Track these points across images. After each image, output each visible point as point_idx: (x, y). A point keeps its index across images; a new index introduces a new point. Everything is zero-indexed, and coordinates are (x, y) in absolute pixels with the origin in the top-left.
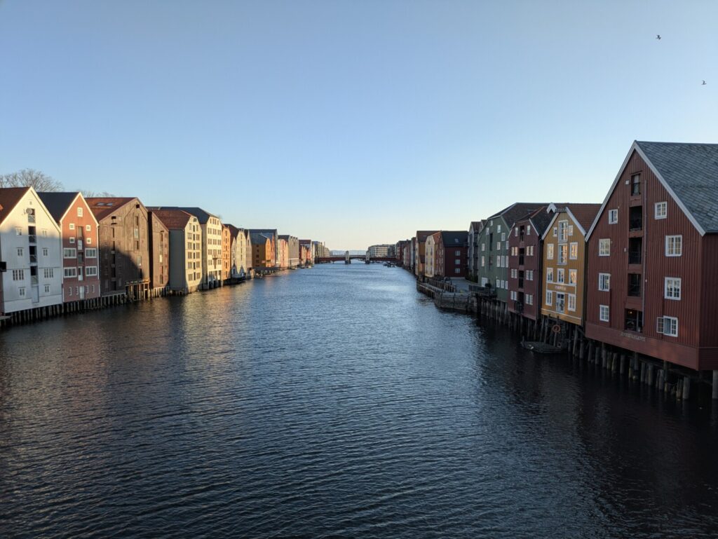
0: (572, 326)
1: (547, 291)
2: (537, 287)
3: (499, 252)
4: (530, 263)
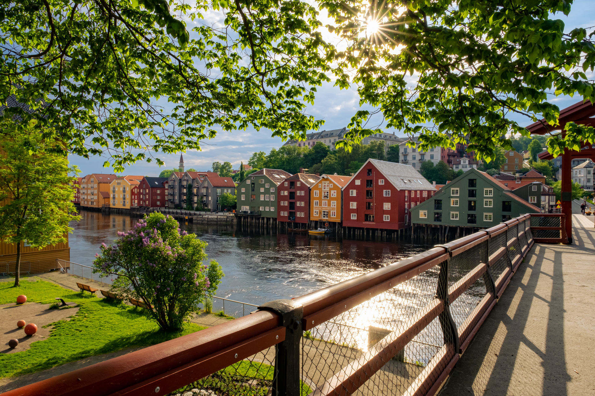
0: (334, 223)
1: (314, 210)
2: (308, 209)
3: (262, 193)
4: (301, 199)
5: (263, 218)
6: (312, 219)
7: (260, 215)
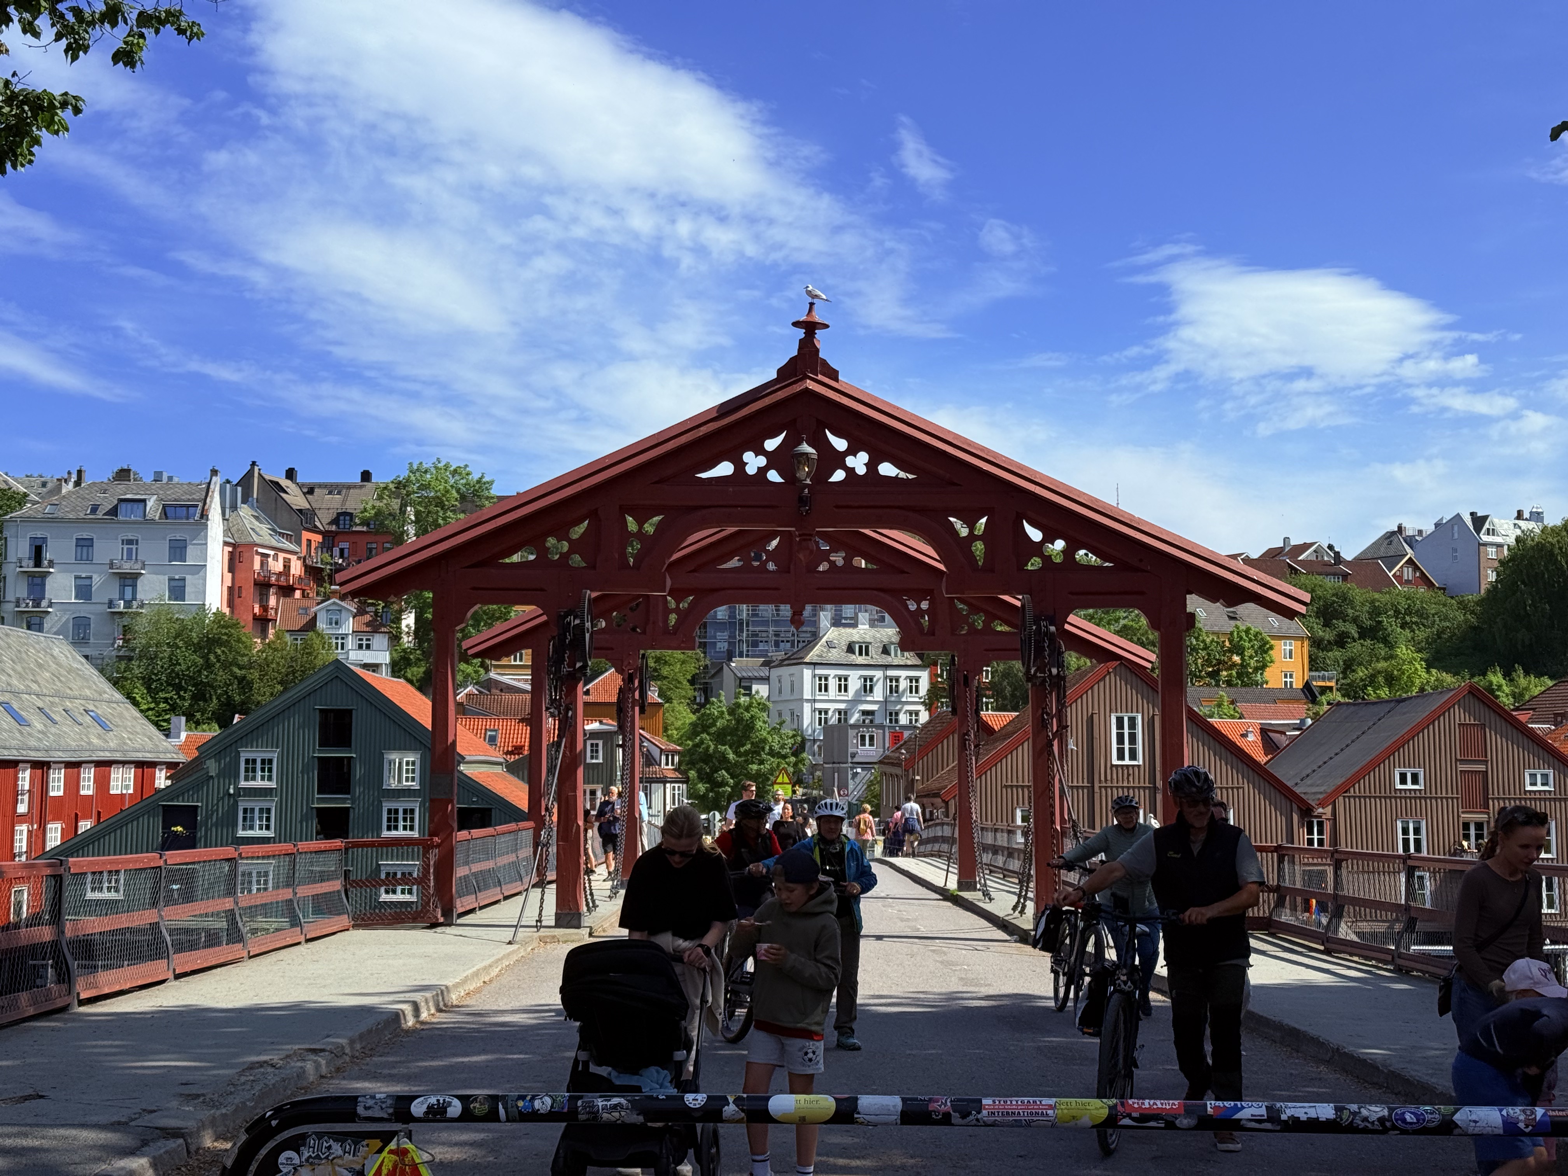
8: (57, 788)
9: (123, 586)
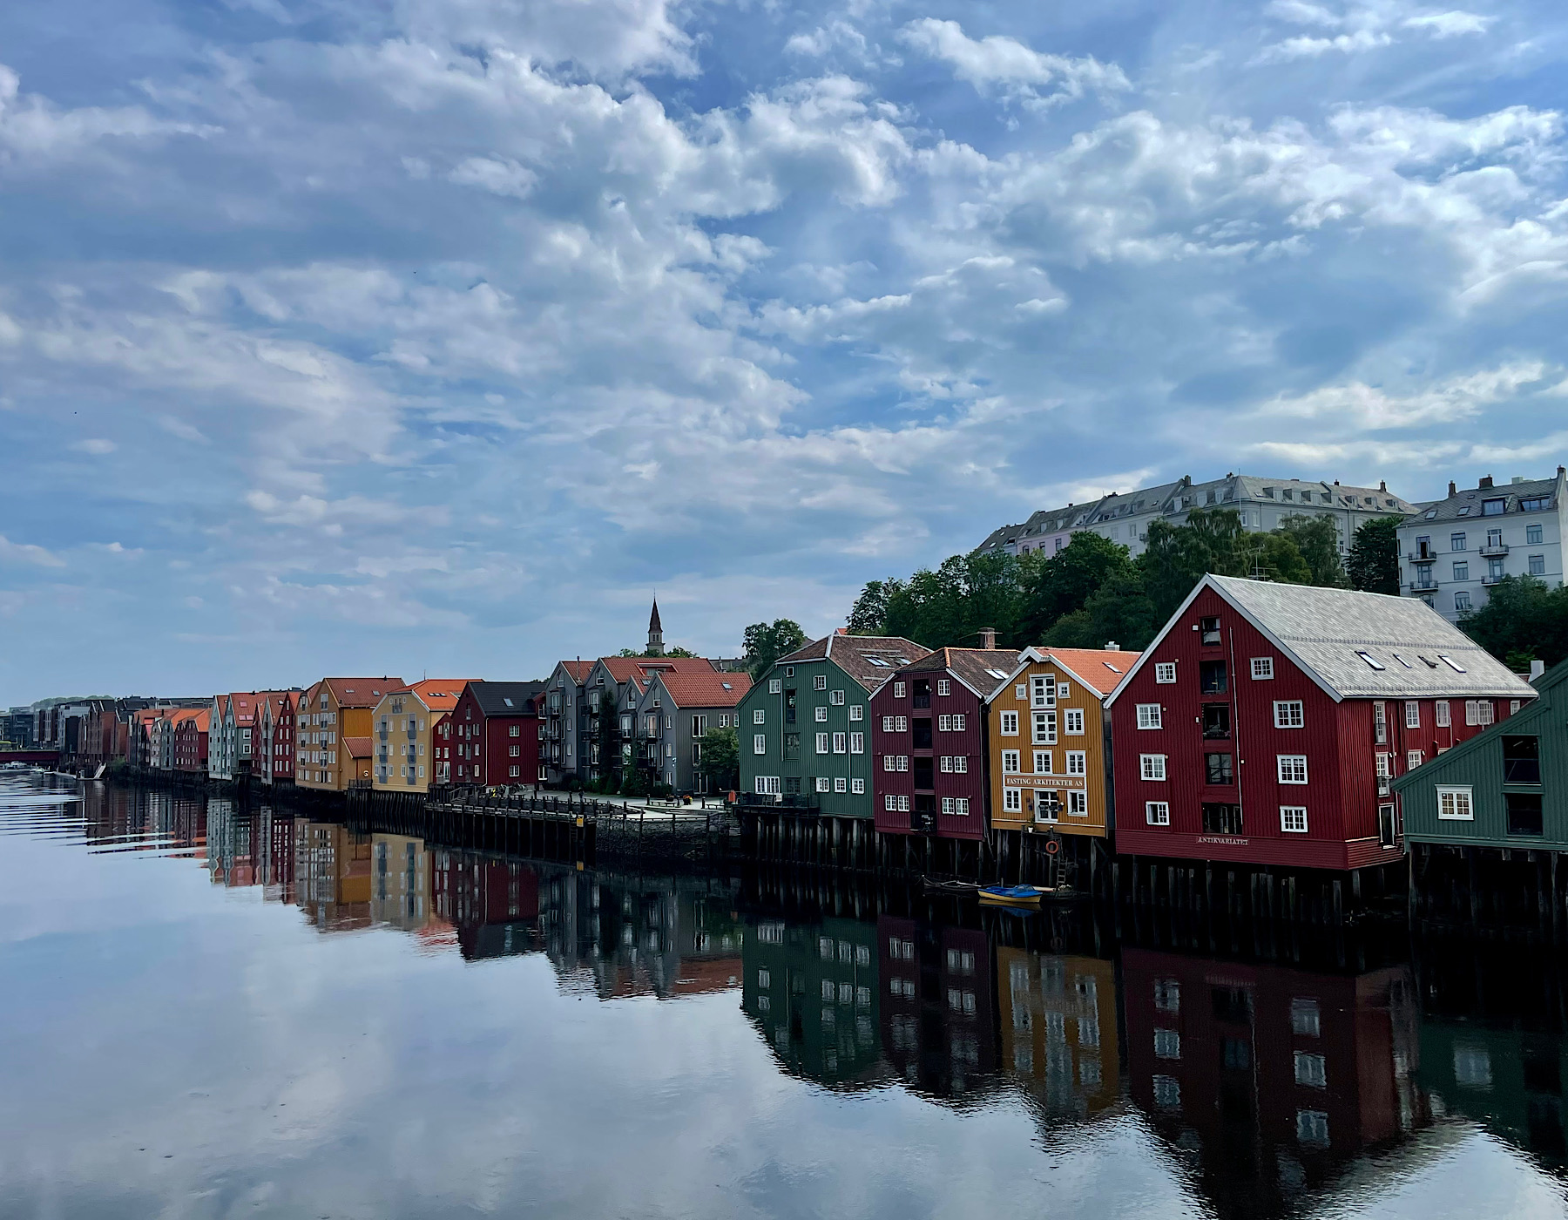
0: (1083, 841)
1: (1006, 789)
2: (980, 785)
3: (821, 727)
4: (954, 744)
5: (828, 823)
6: (998, 823)
7: (818, 810)
8: (1413, 723)
9: (1492, 567)
